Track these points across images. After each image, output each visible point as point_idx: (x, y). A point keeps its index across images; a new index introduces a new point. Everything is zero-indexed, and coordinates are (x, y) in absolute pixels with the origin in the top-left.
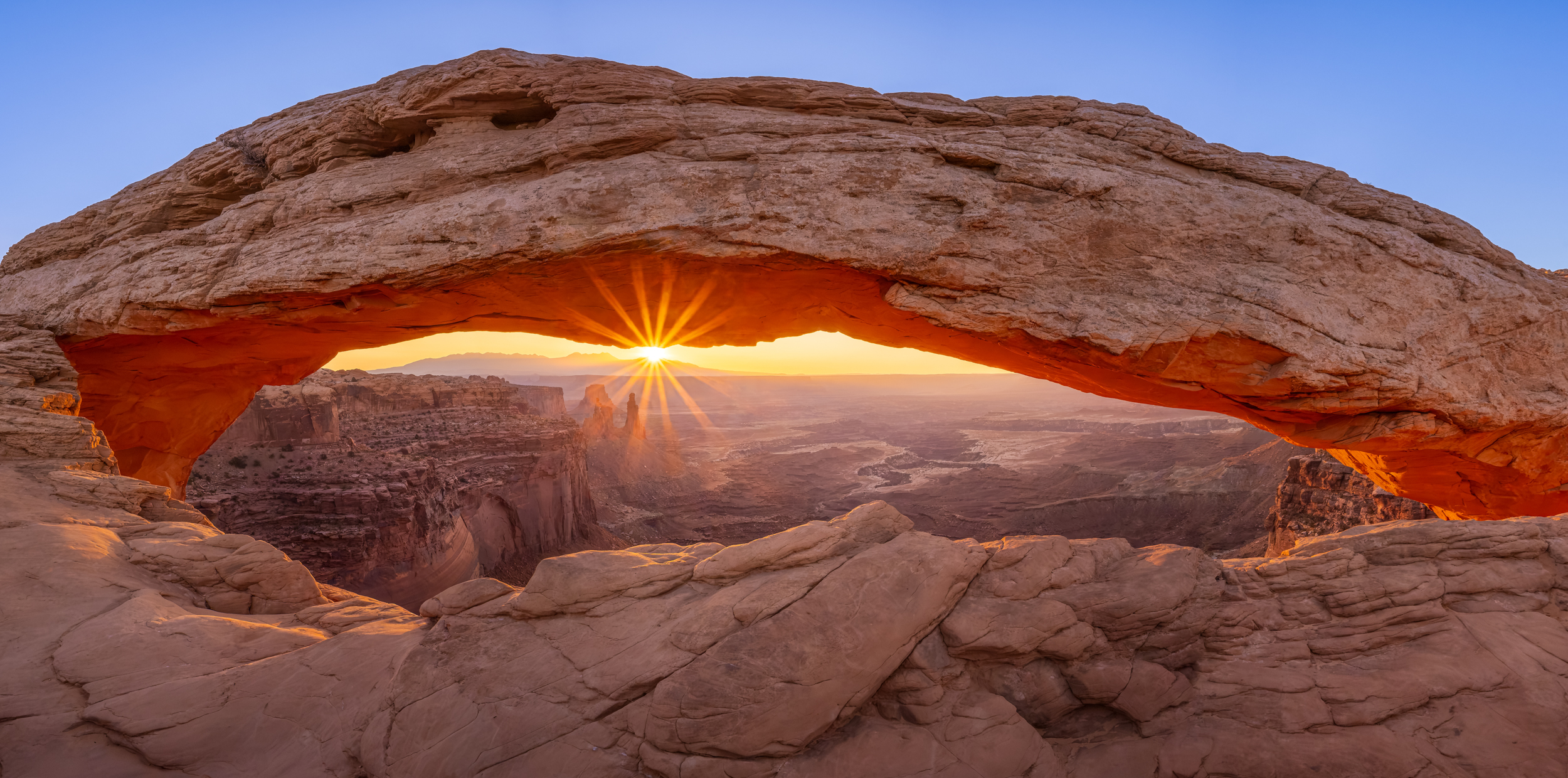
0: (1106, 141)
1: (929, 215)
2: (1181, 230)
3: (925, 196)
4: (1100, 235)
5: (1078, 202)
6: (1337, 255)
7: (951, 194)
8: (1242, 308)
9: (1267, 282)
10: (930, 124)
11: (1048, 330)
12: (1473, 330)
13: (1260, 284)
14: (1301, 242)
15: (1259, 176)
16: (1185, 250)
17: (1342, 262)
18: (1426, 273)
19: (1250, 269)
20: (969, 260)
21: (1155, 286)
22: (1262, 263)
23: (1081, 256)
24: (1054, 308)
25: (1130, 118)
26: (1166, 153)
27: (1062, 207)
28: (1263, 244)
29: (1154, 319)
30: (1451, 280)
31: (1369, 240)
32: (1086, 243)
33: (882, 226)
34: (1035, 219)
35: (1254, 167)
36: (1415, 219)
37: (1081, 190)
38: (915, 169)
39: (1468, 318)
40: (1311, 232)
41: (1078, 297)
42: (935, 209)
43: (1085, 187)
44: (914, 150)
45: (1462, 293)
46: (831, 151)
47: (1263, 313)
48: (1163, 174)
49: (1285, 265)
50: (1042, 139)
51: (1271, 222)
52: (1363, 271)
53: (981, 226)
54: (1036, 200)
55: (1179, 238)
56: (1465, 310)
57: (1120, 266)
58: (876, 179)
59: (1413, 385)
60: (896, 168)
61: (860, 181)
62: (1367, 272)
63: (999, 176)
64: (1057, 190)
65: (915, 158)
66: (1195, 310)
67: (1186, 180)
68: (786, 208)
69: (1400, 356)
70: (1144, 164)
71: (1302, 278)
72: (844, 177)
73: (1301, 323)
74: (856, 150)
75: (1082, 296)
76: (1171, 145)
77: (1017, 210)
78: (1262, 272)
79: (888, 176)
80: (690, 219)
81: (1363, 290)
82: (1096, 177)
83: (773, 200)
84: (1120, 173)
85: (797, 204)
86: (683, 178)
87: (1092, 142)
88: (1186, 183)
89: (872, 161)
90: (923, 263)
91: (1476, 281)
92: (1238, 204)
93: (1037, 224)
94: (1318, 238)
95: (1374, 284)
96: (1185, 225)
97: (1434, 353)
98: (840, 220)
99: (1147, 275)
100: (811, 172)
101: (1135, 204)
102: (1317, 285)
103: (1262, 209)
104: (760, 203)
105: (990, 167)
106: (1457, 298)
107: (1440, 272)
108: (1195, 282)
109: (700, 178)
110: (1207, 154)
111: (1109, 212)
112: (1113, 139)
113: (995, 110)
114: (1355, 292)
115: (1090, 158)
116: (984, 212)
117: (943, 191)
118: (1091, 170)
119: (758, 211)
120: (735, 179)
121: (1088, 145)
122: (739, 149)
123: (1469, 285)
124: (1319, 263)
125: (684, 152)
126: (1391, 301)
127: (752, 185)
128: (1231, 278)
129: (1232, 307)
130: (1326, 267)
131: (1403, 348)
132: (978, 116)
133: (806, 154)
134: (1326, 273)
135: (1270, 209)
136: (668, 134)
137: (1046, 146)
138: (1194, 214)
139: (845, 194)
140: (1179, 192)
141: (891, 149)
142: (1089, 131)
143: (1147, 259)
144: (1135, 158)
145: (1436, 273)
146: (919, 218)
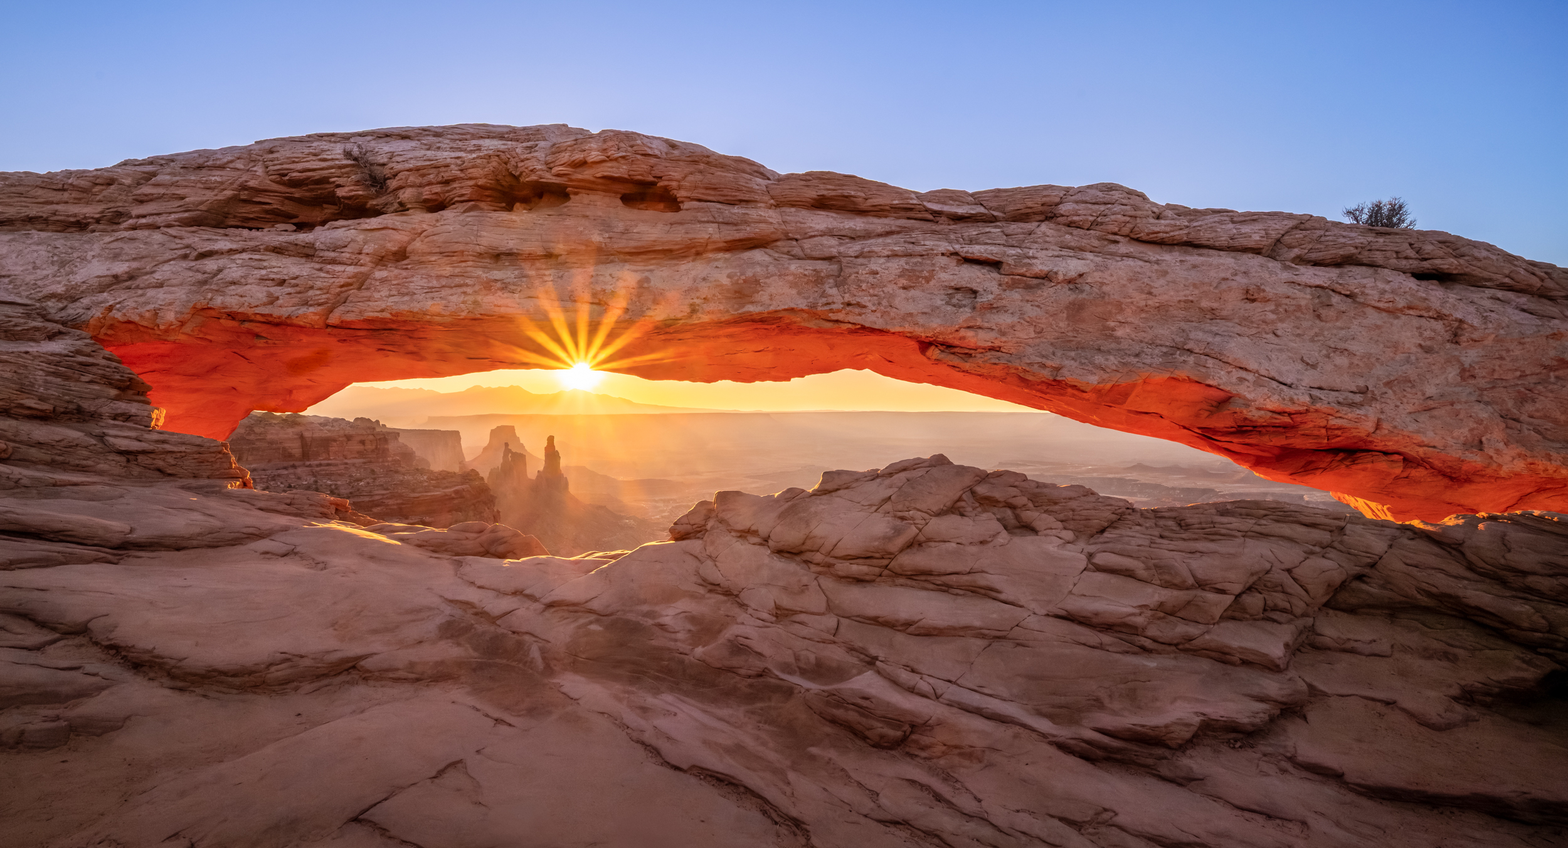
0: (1082, 232)
1: (954, 301)
2: (1139, 299)
3: (951, 288)
4: (1075, 310)
5: (1059, 286)
6: (1292, 308)
7: (968, 285)
8: (1191, 359)
9: (1218, 336)
10: (951, 222)
11: (1034, 375)
12: (1467, 374)
13: (1210, 339)
14: (1253, 301)
15: (1217, 244)
16: (1143, 315)
17: (1299, 314)
18: (1403, 317)
19: (1203, 326)
20: (980, 331)
21: (1119, 343)
22: (1214, 321)
23: (1062, 324)
24: (1040, 360)
25: (1102, 208)
26: (1132, 236)
27: (1048, 292)
28: (1215, 305)
29: (1114, 368)
30: (1441, 322)
31: (1333, 291)
32: (1065, 315)
33: (925, 310)
34: (1028, 301)
35: (1213, 235)
36: (1406, 258)
37: (1061, 277)
38: (944, 268)
39: (1459, 361)
40: (1264, 291)
41: (1059, 353)
42: (959, 296)
43: (1064, 275)
44: (943, 254)
45: (1456, 335)
46: (888, 256)
47: (1210, 362)
48: (1128, 256)
49: (1237, 321)
50: (1032, 236)
51: (1224, 286)
52: (1322, 321)
53: (991, 308)
54: (1028, 287)
55: (1138, 307)
56: (1456, 353)
57: (1091, 330)
58: (919, 277)
59: (1369, 426)
60: (931, 268)
61: (909, 279)
62: (1326, 322)
63: (1002, 271)
64: (1043, 278)
65: (944, 260)
66: (1148, 361)
67: (1146, 259)
68: (865, 300)
69: (1358, 398)
70: (1113, 248)
71: (1254, 331)
72: (899, 276)
73: (1246, 370)
74: (906, 256)
75: (1062, 352)
76: (1136, 229)
77: (1016, 295)
78: (1214, 329)
79: (927, 274)
80: (802, 304)
81: (1321, 338)
82: (1072, 266)
83: (855, 293)
84: (1092, 261)
85: (871, 296)
86: (794, 274)
87: (1071, 234)
88: (1146, 262)
89: (916, 264)
90: (951, 333)
91: (1476, 322)
92: (1193, 273)
93: (1029, 305)
94: (1270, 296)
95: (1335, 331)
96: (1144, 296)
97: (1405, 396)
98: (898, 307)
99: (1112, 336)
100: (877, 273)
101: (1102, 284)
102: (1270, 336)
103: (1215, 275)
104: (847, 295)
105: (995, 265)
106: (1448, 341)
107: (1426, 314)
108: (1151, 339)
109: (805, 275)
110: (1167, 233)
111: (1082, 291)
112: (1088, 229)
113: (995, 209)
114: (1312, 340)
115: (1069, 248)
116: (991, 297)
117: (963, 284)
118: (1069, 261)
119: (846, 300)
120: (828, 276)
121: (1068, 237)
122: (827, 252)
123: (1466, 326)
124: (1272, 316)
125: (789, 252)
126: (1353, 347)
127: (840, 281)
128: (1185, 334)
129: (1183, 358)
130: (1281, 320)
131: (1364, 391)
132: (984, 214)
133: (873, 259)
134: (1280, 325)
135: (1223, 275)
136: (774, 237)
137: (1036, 242)
138: (1152, 287)
139: (900, 288)
140: (1139, 270)
141: (928, 255)
142: (1069, 225)
143: (1112, 324)
144: (1106, 243)
145: (1421, 316)
146: (948, 303)
